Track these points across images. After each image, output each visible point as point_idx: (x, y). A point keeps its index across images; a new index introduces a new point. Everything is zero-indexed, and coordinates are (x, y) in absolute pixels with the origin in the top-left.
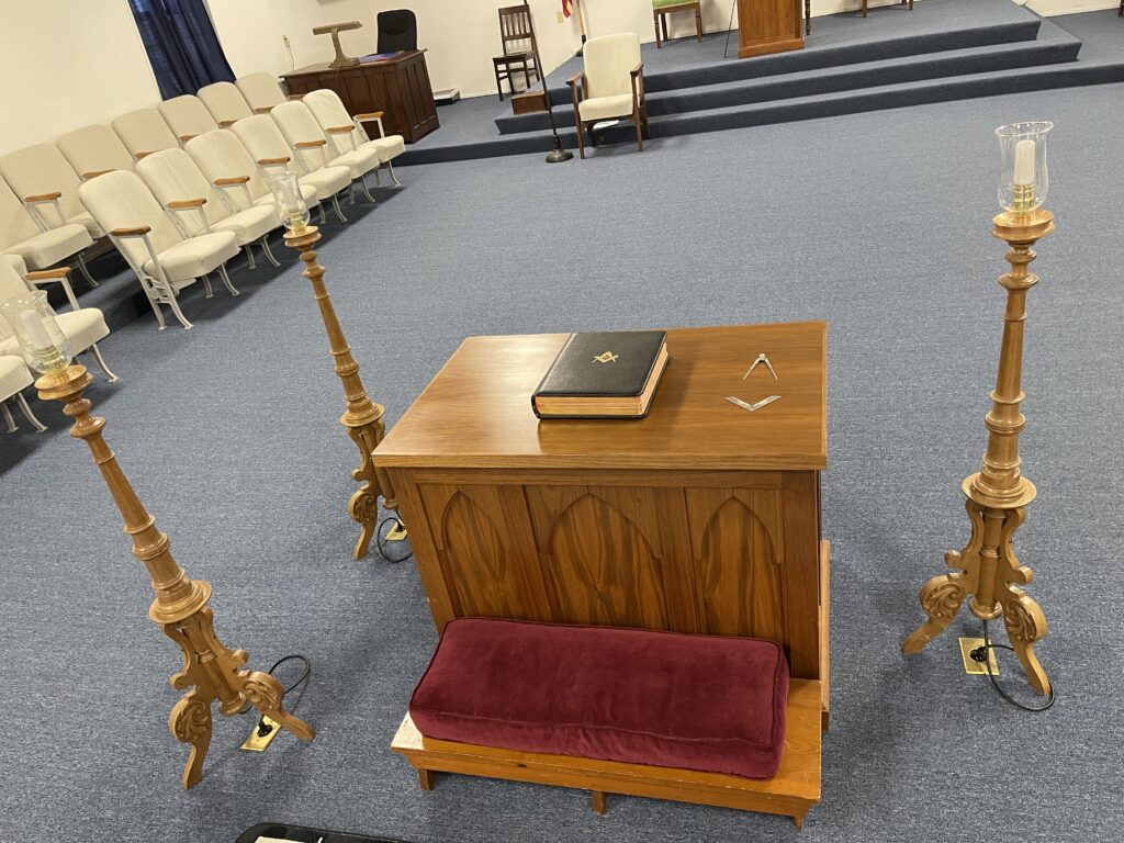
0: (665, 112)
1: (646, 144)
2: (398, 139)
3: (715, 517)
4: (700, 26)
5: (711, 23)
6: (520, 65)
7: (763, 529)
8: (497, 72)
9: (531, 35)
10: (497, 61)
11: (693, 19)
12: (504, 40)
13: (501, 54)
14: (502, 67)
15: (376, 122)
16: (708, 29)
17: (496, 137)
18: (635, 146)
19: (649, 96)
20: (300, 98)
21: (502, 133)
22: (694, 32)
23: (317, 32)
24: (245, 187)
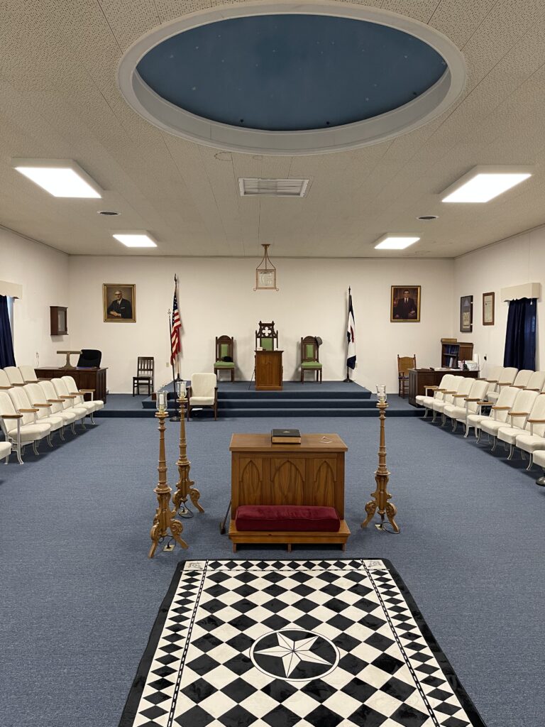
0: (223, 408)
1: (217, 419)
2: (101, 402)
3: (320, 468)
4: (233, 377)
5: (237, 377)
6: (147, 382)
7: (332, 471)
8: (134, 383)
9: (152, 370)
10: (135, 379)
11: (230, 374)
12: (138, 370)
13: (136, 376)
14: (136, 381)
15: (90, 394)
16: (236, 379)
17: (141, 409)
18: (214, 419)
19: (219, 400)
20: (50, 380)
21: (144, 408)
22: (230, 379)
23: (58, 352)
24: (49, 409)
